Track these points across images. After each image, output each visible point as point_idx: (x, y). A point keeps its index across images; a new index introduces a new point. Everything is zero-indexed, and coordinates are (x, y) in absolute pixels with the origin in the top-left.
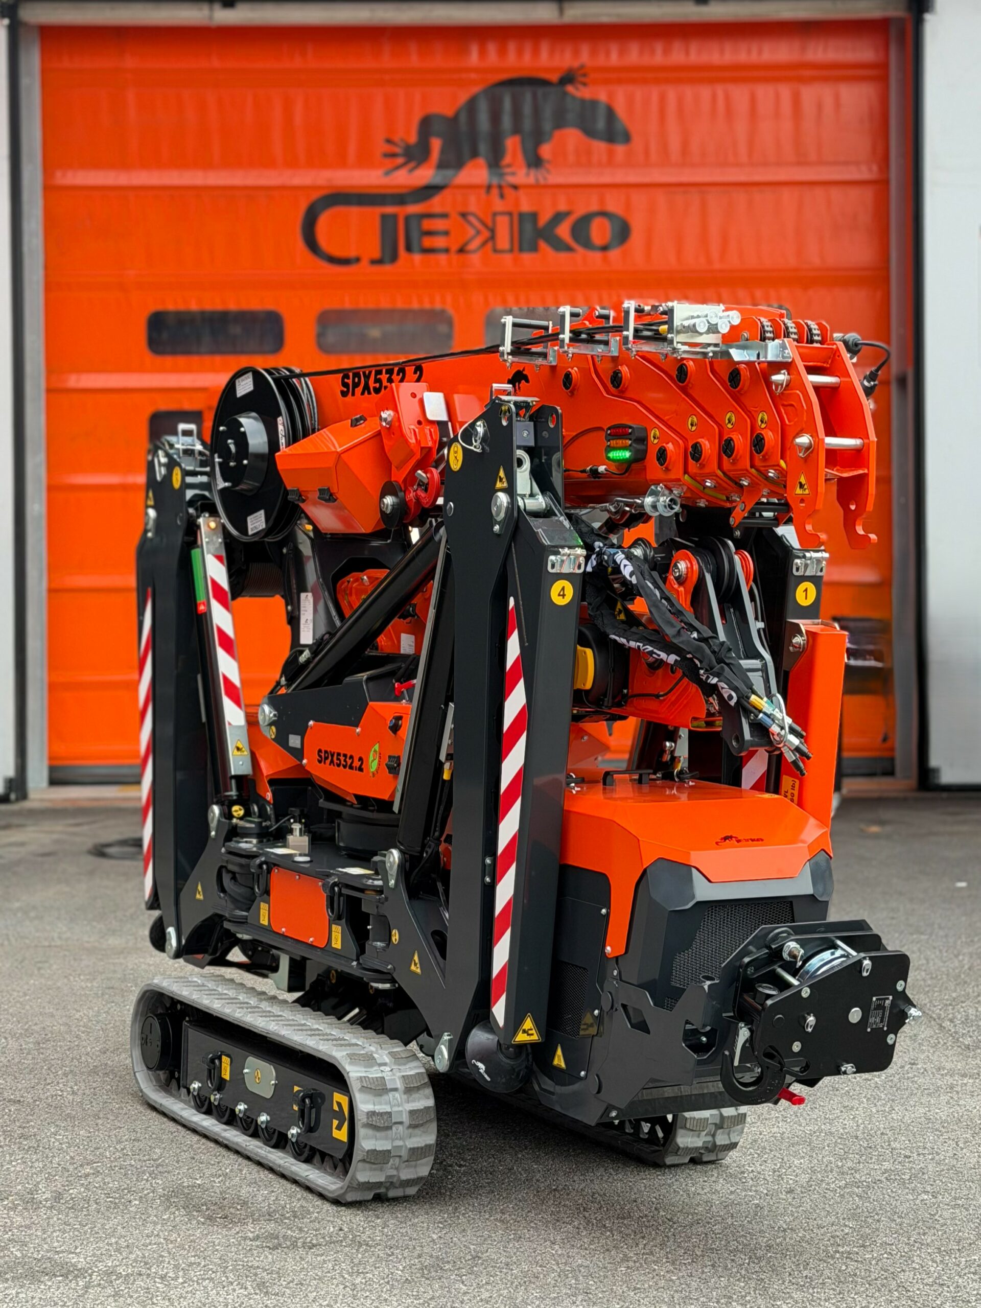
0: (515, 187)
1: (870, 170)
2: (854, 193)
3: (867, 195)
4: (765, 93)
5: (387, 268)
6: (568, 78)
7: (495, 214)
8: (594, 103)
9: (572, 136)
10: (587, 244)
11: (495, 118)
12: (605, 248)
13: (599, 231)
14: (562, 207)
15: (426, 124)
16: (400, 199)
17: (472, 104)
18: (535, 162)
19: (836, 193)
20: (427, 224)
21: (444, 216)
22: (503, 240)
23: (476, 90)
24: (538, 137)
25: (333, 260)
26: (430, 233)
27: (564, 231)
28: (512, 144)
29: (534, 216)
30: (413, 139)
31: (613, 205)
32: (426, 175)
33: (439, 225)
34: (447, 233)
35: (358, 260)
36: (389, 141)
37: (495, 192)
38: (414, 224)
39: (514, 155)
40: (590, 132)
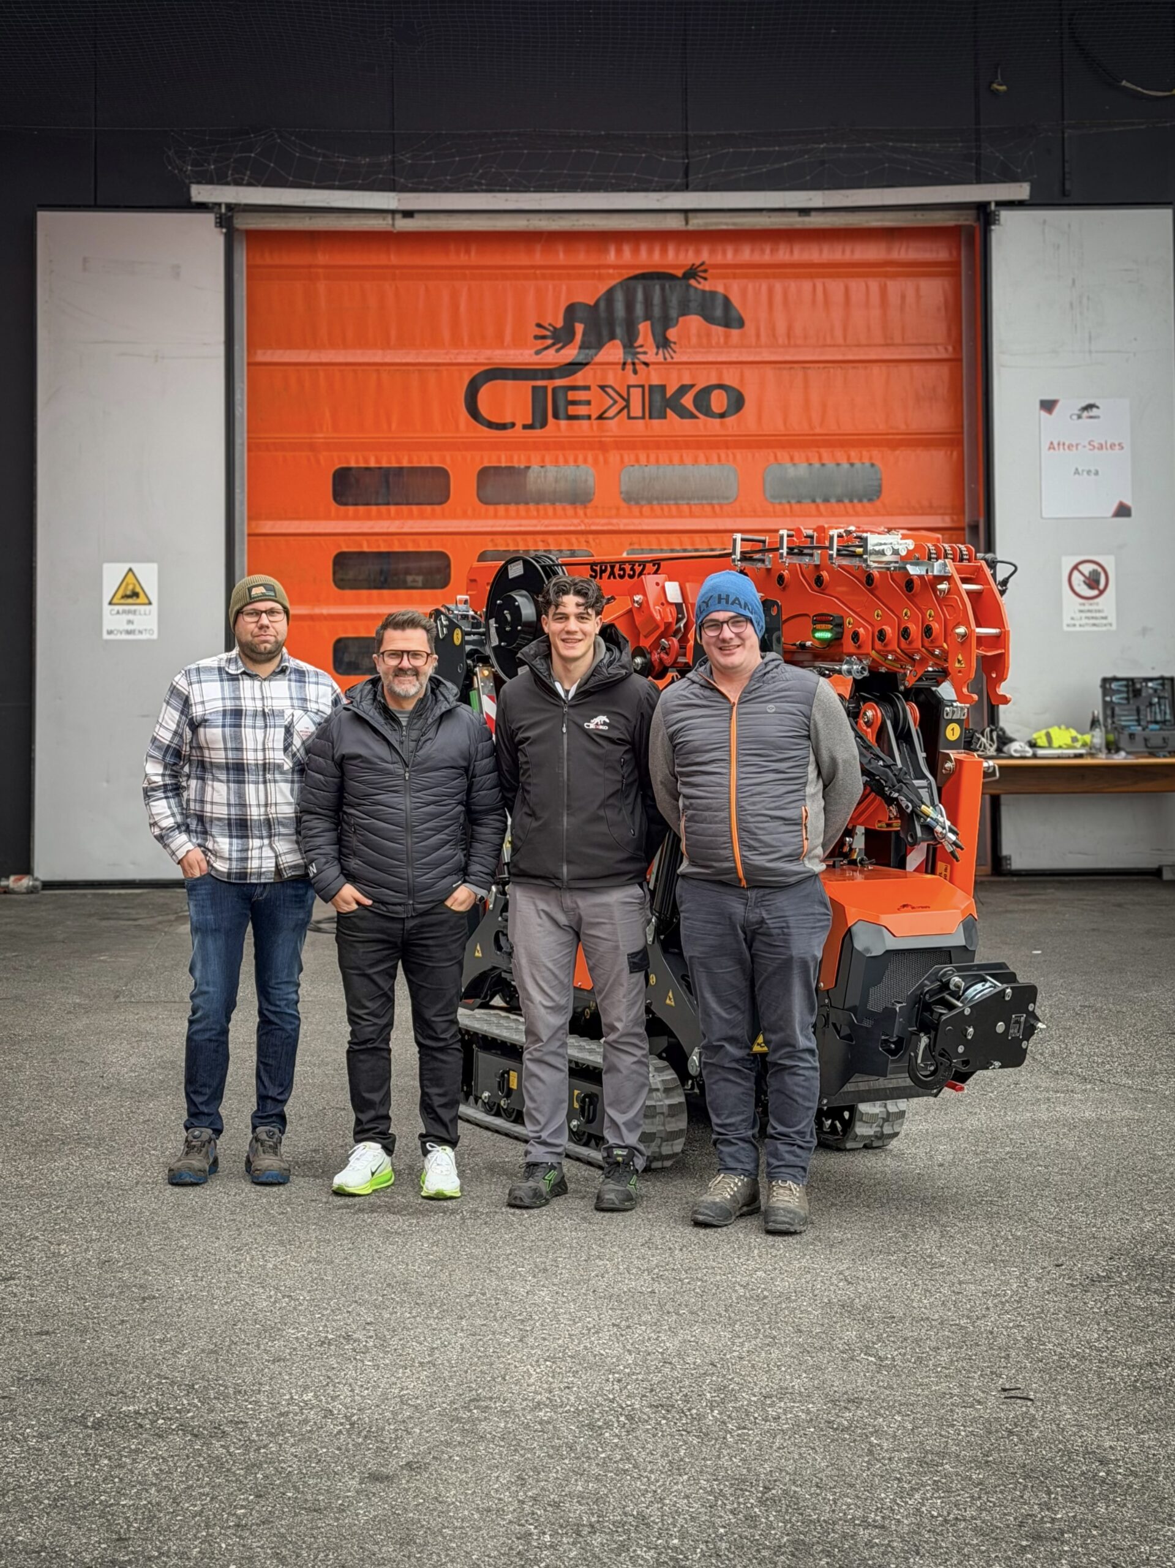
0: (646, 364)
1: (946, 349)
2: (933, 369)
3: (945, 370)
4: (857, 286)
5: (538, 432)
6: (692, 273)
7: (629, 387)
8: (713, 294)
9: (694, 322)
10: (708, 412)
11: (630, 307)
12: (722, 416)
13: (718, 401)
14: (687, 381)
15: (571, 311)
16: (549, 373)
17: (610, 293)
18: (664, 343)
19: (916, 368)
20: (572, 396)
21: (587, 388)
22: (636, 409)
23: (613, 283)
24: (666, 322)
25: (491, 425)
26: (574, 403)
27: (687, 401)
28: (644, 328)
29: (663, 388)
30: (560, 324)
31: (730, 378)
32: (571, 353)
33: (581, 395)
34: (589, 403)
35: (513, 425)
36: (539, 325)
37: (629, 367)
38: (560, 395)
39: (645, 339)
40: (709, 319)
